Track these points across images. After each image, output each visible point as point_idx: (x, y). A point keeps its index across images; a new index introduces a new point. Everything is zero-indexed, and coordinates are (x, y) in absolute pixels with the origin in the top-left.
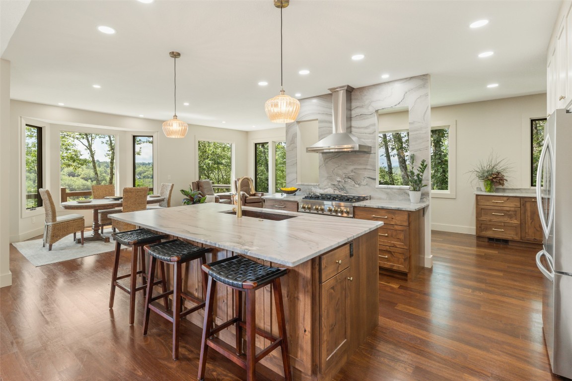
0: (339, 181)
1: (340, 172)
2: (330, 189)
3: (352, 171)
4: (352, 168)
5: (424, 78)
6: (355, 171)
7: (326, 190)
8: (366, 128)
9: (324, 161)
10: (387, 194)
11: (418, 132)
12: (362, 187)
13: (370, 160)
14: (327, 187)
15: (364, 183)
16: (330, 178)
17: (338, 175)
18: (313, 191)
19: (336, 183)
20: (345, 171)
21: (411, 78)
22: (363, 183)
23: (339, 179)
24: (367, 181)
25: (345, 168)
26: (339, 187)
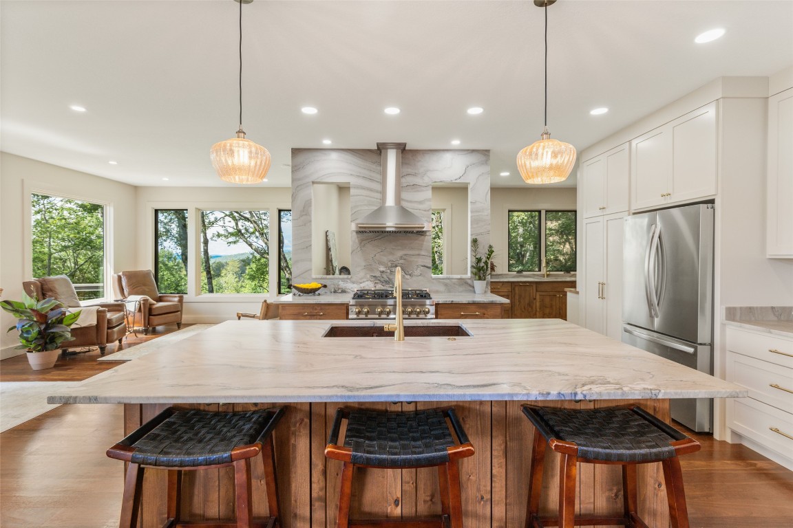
0: (383, 272)
1: (385, 259)
2: (369, 283)
3: (401, 258)
4: (400, 253)
5: (486, 153)
6: (405, 257)
7: (362, 285)
8: (421, 202)
9: (361, 243)
10: (446, 285)
11: (480, 213)
12: (414, 278)
13: (425, 243)
14: (365, 280)
15: (417, 272)
16: (369, 267)
17: (380, 263)
18: (340, 286)
19: (378, 274)
20: (391, 258)
21: (473, 151)
22: (416, 274)
23: (382, 269)
24: (421, 271)
25: (391, 254)
26: (382, 280)
